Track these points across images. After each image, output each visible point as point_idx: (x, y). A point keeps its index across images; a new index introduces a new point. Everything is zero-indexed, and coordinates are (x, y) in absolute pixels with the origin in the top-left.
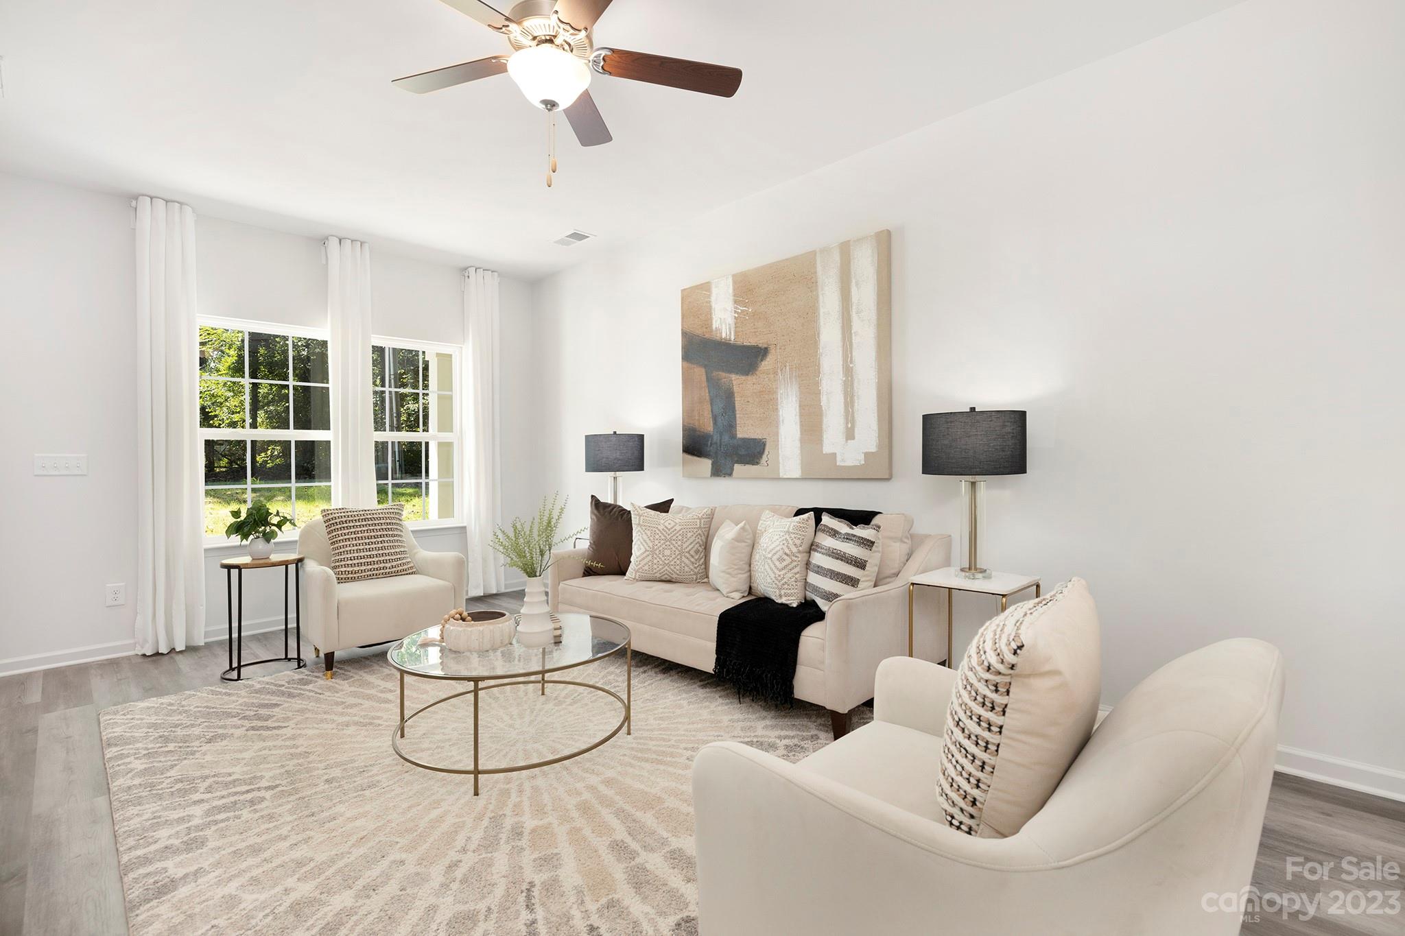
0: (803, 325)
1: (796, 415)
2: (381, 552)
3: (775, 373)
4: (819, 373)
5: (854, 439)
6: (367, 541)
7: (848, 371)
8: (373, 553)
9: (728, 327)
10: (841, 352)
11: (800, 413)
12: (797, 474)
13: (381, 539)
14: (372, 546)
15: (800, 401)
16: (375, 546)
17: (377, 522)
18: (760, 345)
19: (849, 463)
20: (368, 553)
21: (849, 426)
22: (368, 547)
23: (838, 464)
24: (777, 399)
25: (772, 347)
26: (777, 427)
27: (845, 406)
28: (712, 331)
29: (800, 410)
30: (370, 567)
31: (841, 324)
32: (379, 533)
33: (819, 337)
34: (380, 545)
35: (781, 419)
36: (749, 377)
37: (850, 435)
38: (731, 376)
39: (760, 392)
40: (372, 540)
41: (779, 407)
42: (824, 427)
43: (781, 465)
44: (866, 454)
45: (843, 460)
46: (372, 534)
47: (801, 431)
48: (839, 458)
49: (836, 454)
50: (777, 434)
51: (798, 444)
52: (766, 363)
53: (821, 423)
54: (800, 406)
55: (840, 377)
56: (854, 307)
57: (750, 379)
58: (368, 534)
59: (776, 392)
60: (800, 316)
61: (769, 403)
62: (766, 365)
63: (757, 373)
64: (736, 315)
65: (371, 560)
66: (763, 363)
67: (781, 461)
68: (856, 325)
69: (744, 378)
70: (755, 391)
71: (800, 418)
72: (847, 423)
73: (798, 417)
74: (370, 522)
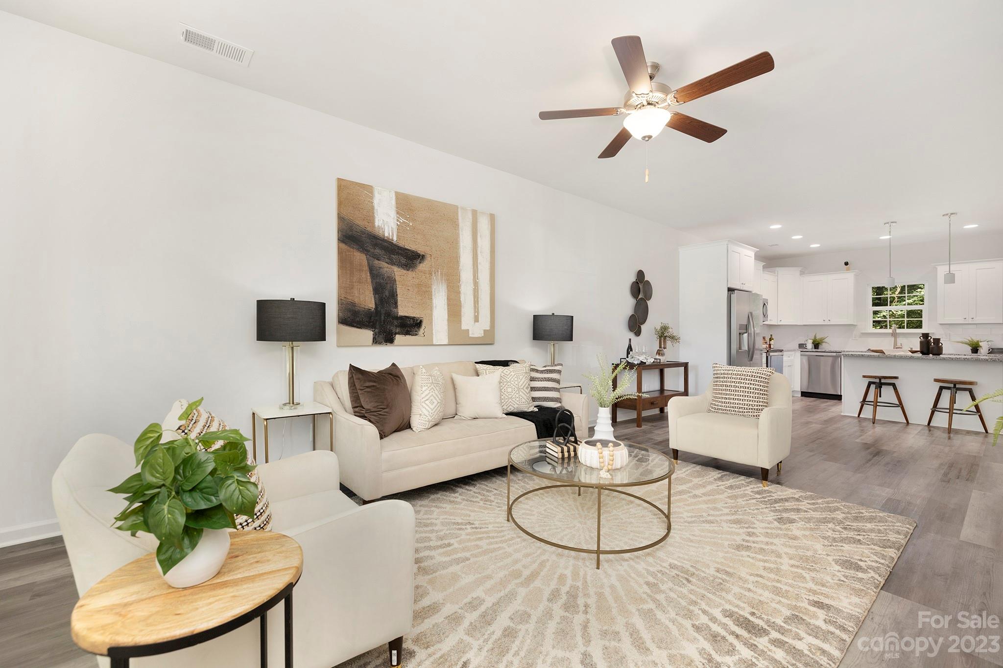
0: (450, 248)
1: (445, 305)
3: (431, 274)
4: (460, 281)
5: (478, 322)
7: (476, 284)
9: (390, 229)
10: (472, 272)
11: (448, 303)
12: (446, 342)
15: (448, 296)
18: (419, 252)
19: (476, 335)
21: (476, 314)
23: (470, 336)
24: (432, 292)
25: (428, 256)
26: (431, 310)
27: (474, 304)
28: (374, 227)
29: (447, 301)
31: (472, 256)
33: (459, 259)
35: (434, 305)
36: (410, 272)
37: (476, 319)
38: (393, 267)
39: (418, 284)
41: (433, 297)
42: (462, 314)
43: (434, 336)
44: (485, 331)
45: (473, 334)
47: (448, 315)
48: (470, 333)
49: (469, 330)
50: (431, 315)
51: (446, 322)
52: (424, 265)
53: (460, 311)
54: (448, 299)
55: (472, 286)
56: (479, 249)
57: (410, 274)
59: (430, 287)
60: (448, 242)
61: (425, 293)
62: (423, 267)
63: (417, 270)
64: (399, 224)
66: (421, 265)
67: (434, 334)
68: (480, 259)
69: (405, 272)
70: (414, 283)
71: (448, 306)
72: (475, 313)
73: (446, 306)
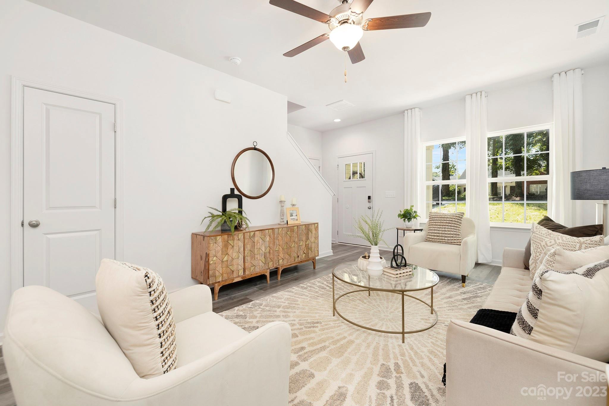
2: (443, 232)
6: (439, 227)
8: (440, 232)
13: (445, 227)
14: (440, 229)
16: (442, 229)
17: (445, 219)
20: (438, 232)
22: (438, 229)
30: (438, 238)
32: (445, 224)
34: (444, 229)
40: (441, 227)
46: (442, 224)
58: (440, 224)
65: (439, 235)
74: (443, 219)
